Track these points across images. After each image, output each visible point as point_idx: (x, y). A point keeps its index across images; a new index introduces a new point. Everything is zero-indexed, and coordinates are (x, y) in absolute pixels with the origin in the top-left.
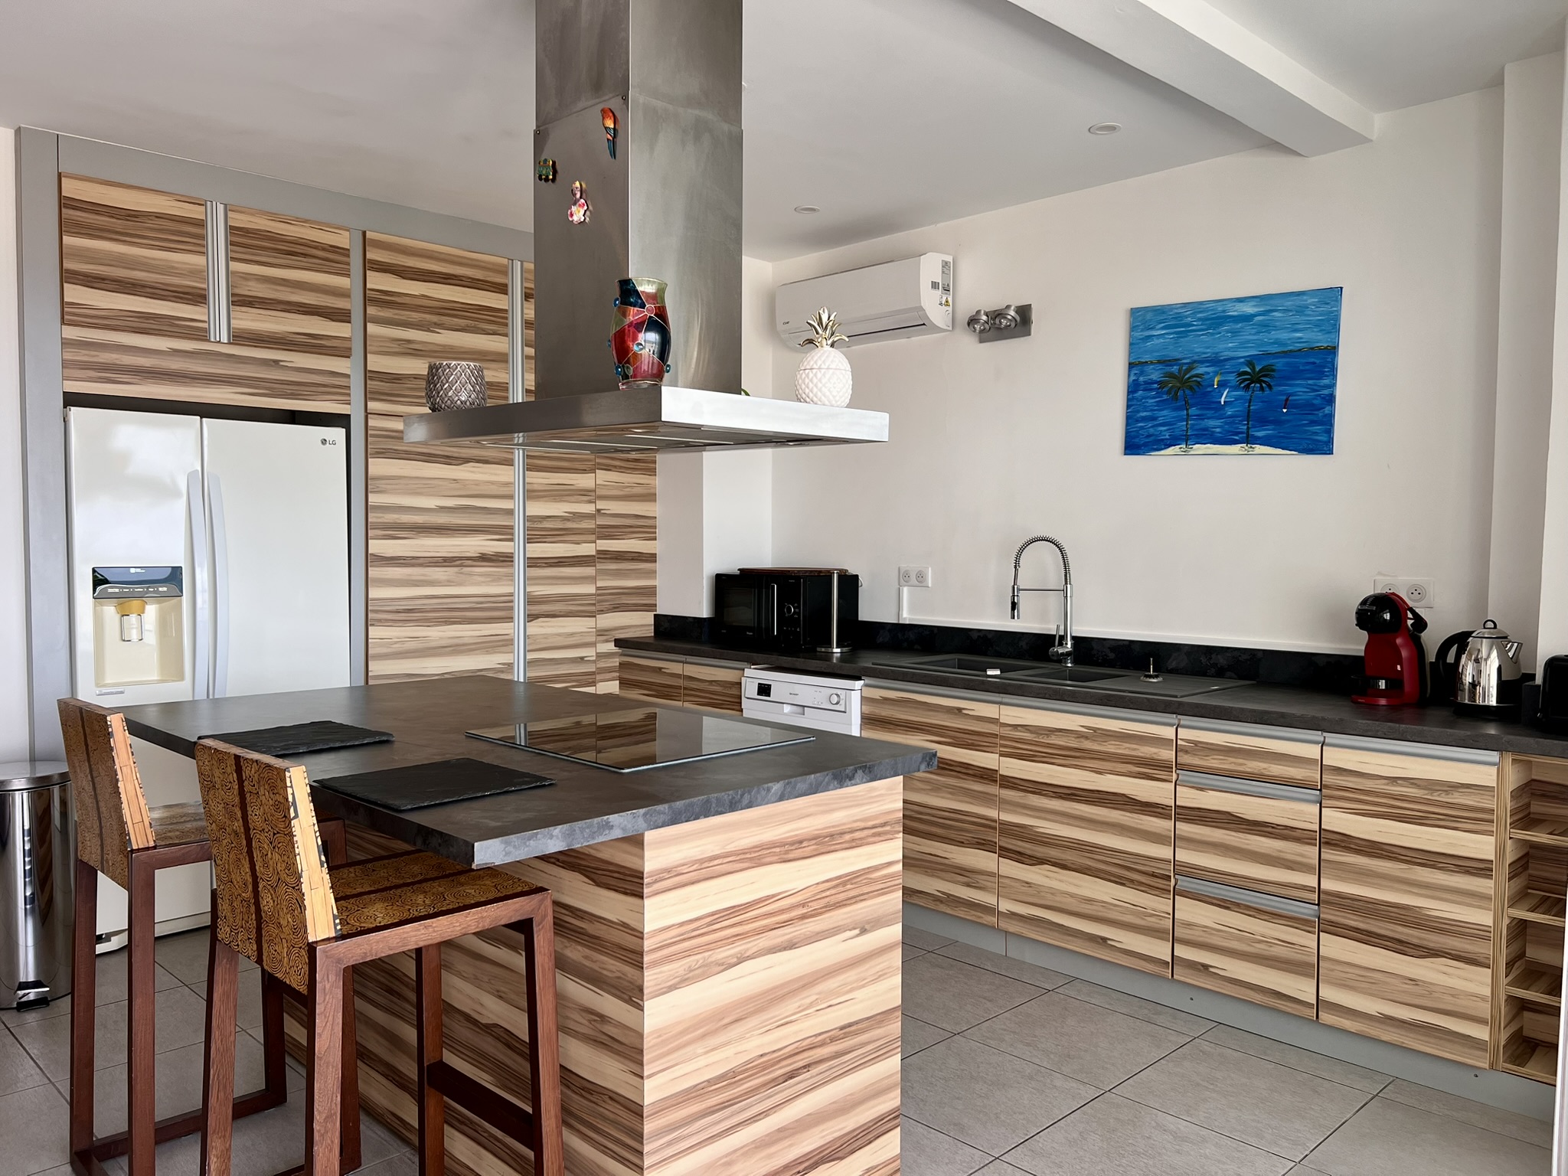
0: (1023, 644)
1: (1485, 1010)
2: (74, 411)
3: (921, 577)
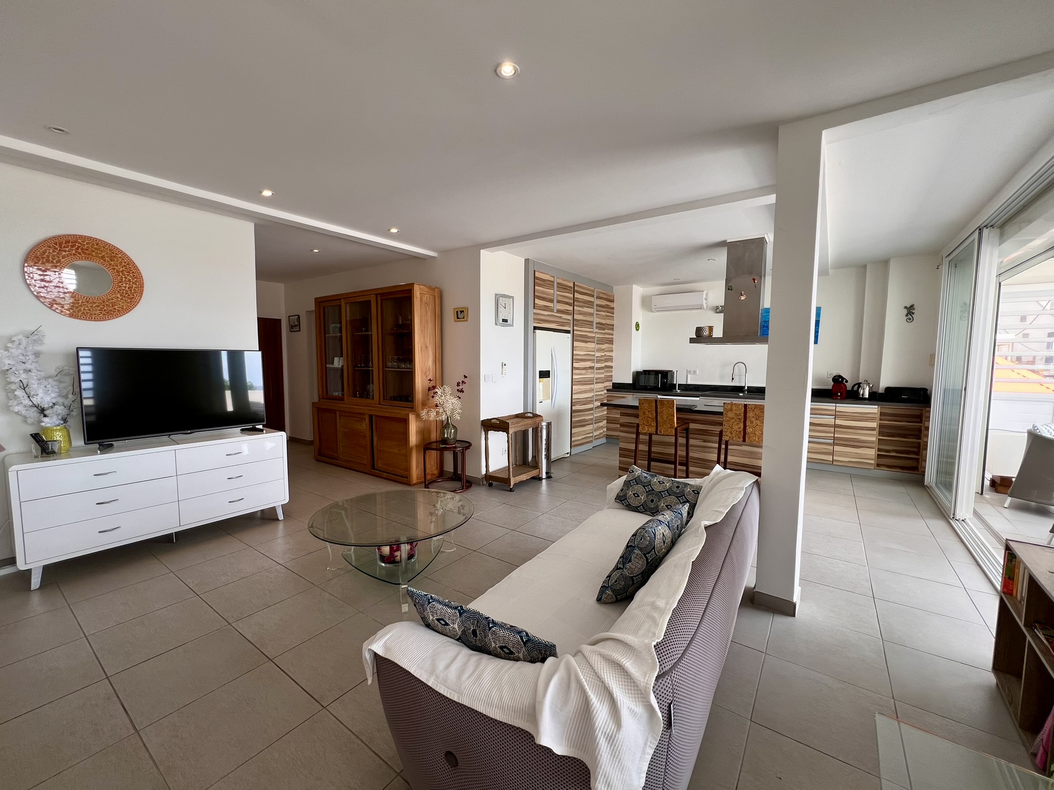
0: (728, 388)
1: (873, 457)
2: (537, 331)
3: (695, 372)
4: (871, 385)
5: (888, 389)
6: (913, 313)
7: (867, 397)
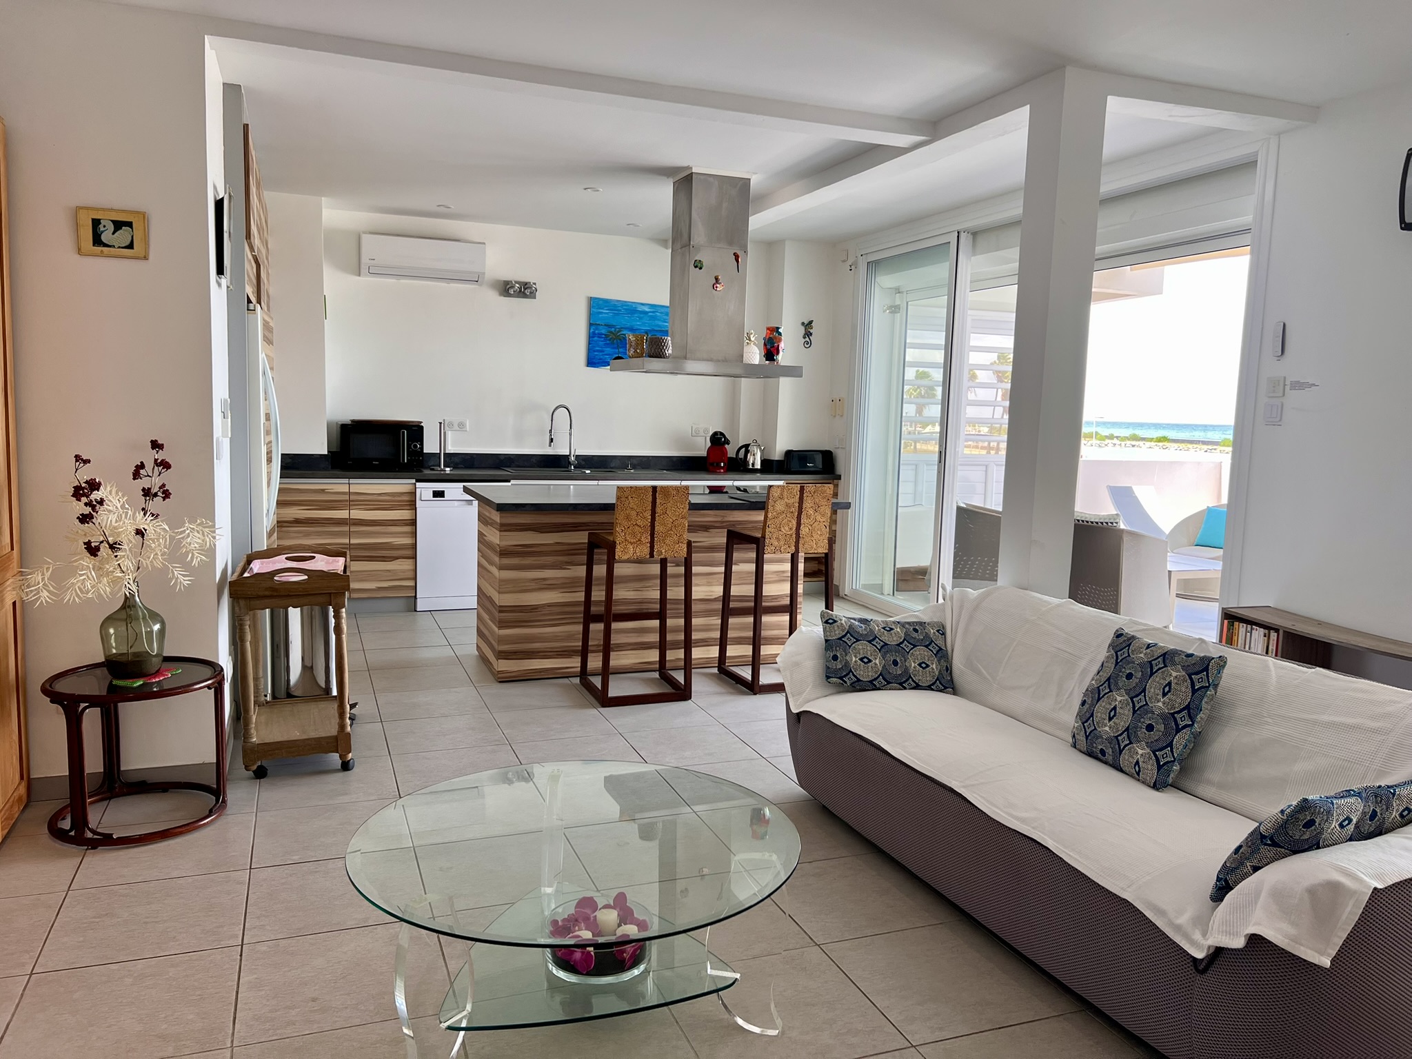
3: (461, 425)
4: (762, 448)
5: (789, 453)
6: (811, 334)
7: (759, 467)
